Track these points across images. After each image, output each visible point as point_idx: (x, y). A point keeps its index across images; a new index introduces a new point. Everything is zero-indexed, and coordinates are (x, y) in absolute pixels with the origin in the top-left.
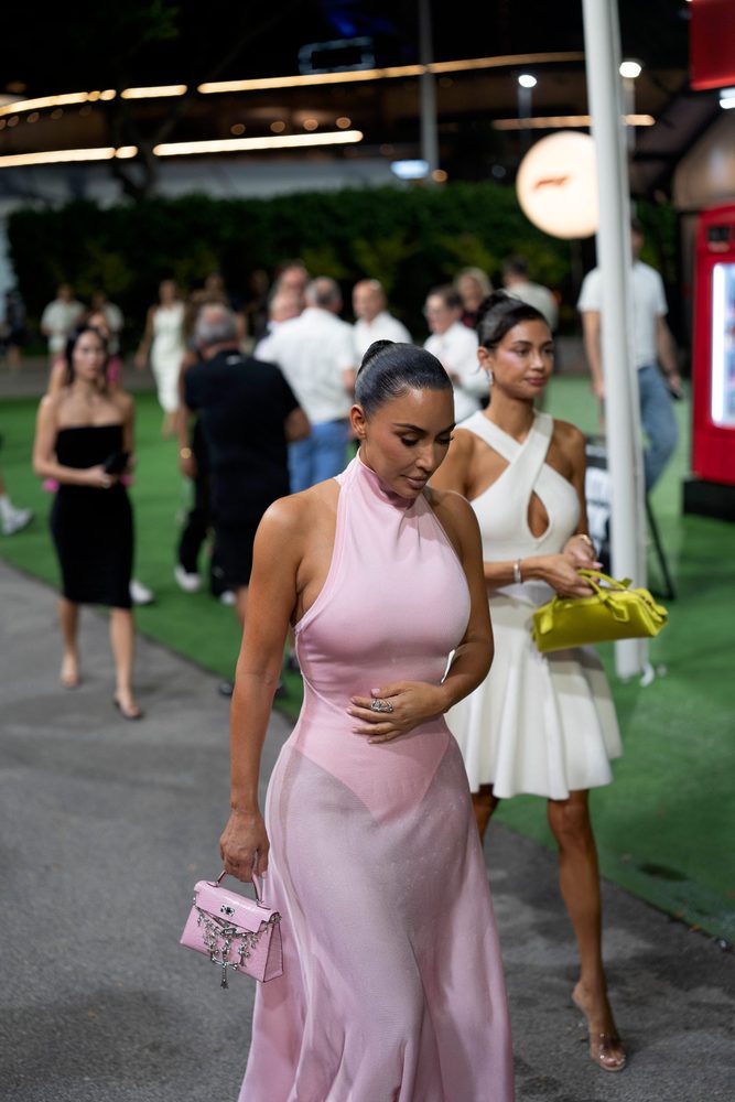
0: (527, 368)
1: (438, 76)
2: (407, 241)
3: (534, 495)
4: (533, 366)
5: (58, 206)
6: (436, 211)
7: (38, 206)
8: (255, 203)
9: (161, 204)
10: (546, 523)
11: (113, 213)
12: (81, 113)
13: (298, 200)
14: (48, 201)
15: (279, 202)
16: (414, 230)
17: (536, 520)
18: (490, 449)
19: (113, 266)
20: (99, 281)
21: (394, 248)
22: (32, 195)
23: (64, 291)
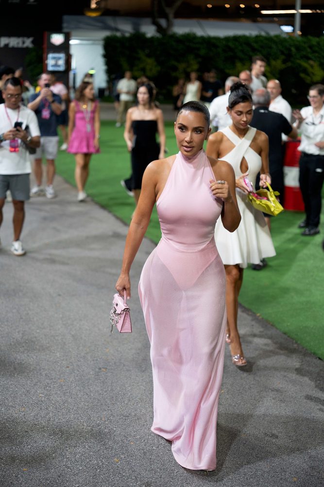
0: (241, 120)
2: (284, 62)
3: (244, 158)
4: (243, 120)
5: (127, 35)
6: (298, 48)
7: (118, 34)
8: (217, 39)
9: (174, 37)
10: (247, 168)
11: (152, 39)
13: (236, 39)
14: (123, 32)
15: (227, 39)
16: (288, 57)
17: (244, 167)
18: (228, 140)
19: (150, 64)
20: (143, 70)
21: (278, 64)
22: (117, 30)
23: (128, 74)
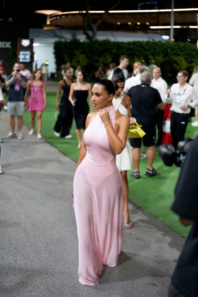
1: (175, 12)
2: (164, 57)
3: (118, 110)
5: (68, 41)
6: (172, 49)
7: (63, 40)
8: (123, 43)
9: (97, 42)
11: (83, 43)
12: (77, 16)
13: (134, 43)
14: (66, 39)
15: (129, 43)
16: (166, 54)
19: (83, 59)
20: (78, 62)
21: (160, 58)
22: (62, 37)
